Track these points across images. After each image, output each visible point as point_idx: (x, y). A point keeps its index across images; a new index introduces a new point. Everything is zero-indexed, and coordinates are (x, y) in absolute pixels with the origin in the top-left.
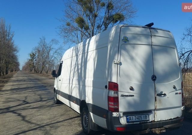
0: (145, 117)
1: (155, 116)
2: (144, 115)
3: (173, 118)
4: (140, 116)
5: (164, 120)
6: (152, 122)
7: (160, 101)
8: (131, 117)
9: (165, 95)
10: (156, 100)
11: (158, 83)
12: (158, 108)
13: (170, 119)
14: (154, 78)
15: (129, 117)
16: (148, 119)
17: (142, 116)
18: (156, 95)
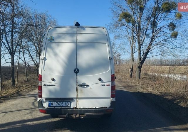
0: (66, 104)
1: (77, 104)
2: (66, 102)
3: (98, 108)
4: (62, 102)
5: (87, 109)
6: (73, 108)
7: (81, 91)
8: (53, 103)
9: (88, 86)
10: (77, 90)
11: (80, 75)
12: (79, 97)
13: (94, 108)
14: (77, 71)
15: (51, 102)
16: (69, 106)
17: (64, 103)
18: (77, 85)
